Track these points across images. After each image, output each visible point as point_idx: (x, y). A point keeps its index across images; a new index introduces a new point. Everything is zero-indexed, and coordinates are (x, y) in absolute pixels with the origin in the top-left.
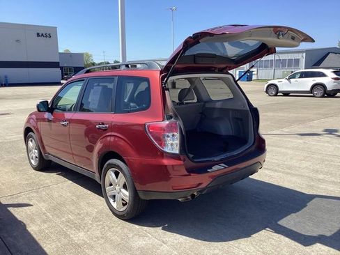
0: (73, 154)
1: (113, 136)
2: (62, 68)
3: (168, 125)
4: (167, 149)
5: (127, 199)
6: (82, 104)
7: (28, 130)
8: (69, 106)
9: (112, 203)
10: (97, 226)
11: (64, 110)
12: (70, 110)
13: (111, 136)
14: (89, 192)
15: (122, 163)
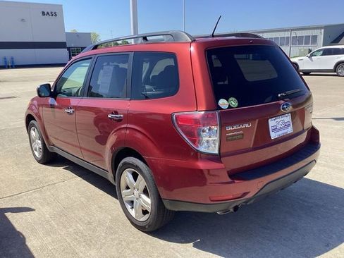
0: (81, 148)
1: (129, 128)
2: (69, 49)
3: (203, 117)
4: (203, 148)
5: (148, 208)
6: (90, 87)
7: (29, 118)
8: (75, 90)
9: (130, 210)
10: (112, 240)
11: (70, 95)
12: (76, 95)
13: (126, 128)
14: (101, 192)
15: (142, 163)
